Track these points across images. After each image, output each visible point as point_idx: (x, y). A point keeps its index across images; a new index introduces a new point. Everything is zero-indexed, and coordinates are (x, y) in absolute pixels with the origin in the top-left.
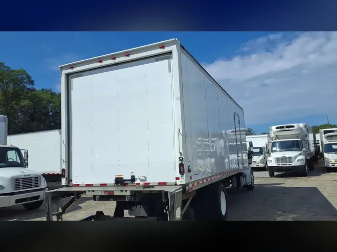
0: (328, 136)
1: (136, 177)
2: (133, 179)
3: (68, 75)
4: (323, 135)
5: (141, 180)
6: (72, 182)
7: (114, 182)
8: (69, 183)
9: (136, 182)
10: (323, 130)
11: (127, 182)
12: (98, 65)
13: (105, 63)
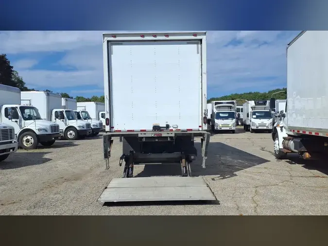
0: (218, 107)
1: (170, 125)
2: (168, 126)
3: (108, 42)
4: (214, 106)
5: (174, 128)
6: (114, 129)
7: (151, 129)
8: (110, 129)
9: (170, 129)
10: (215, 102)
11: (162, 129)
12: (140, 38)
13: (146, 38)
